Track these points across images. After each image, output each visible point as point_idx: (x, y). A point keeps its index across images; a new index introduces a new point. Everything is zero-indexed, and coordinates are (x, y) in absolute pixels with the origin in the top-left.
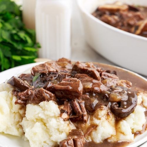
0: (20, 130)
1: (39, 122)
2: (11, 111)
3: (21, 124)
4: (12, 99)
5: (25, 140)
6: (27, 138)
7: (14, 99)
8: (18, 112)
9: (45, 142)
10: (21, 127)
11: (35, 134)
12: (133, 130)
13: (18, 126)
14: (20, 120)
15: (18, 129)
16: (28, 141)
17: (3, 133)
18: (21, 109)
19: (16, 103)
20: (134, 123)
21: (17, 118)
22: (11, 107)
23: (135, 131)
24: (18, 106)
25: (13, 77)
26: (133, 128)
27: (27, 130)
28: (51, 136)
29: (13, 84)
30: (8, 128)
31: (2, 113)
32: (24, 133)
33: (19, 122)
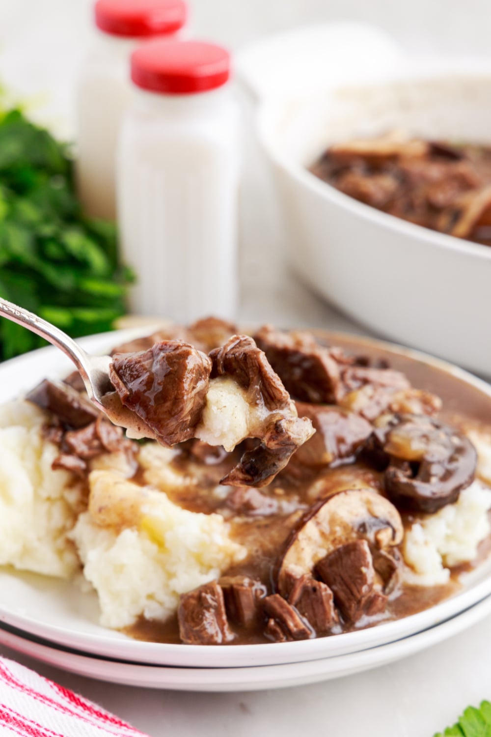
0: (69, 558)
1: (133, 531)
2: (36, 495)
3: (71, 535)
4: (39, 454)
5: (85, 588)
6: (90, 583)
7: (50, 454)
8: (62, 498)
9: (151, 597)
10: (72, 545)
11: (119, 569)
12: (444, 557)
13: (60, 543)
14: (69, 523)
15: (60, 553)
16: (94, 592)
17: (10, 569)
18: (70, 485)
19: (56, 466)
20: (448, 538)
21: (58, 517)
22: (38, 479)
23: (451, 562)
24: (61, 477)
25: (45, 380)
26: (444, 551)
27: (93, 557)
28: (170, 575)
29: (46, 403)
30: (26, 551)
31: (9, 500)
32: (81, 567)
33: (63, 530)
